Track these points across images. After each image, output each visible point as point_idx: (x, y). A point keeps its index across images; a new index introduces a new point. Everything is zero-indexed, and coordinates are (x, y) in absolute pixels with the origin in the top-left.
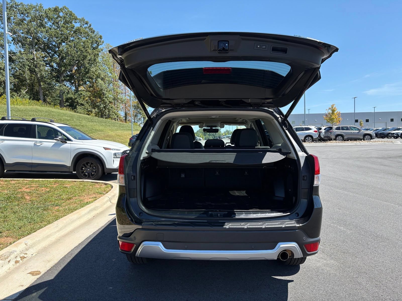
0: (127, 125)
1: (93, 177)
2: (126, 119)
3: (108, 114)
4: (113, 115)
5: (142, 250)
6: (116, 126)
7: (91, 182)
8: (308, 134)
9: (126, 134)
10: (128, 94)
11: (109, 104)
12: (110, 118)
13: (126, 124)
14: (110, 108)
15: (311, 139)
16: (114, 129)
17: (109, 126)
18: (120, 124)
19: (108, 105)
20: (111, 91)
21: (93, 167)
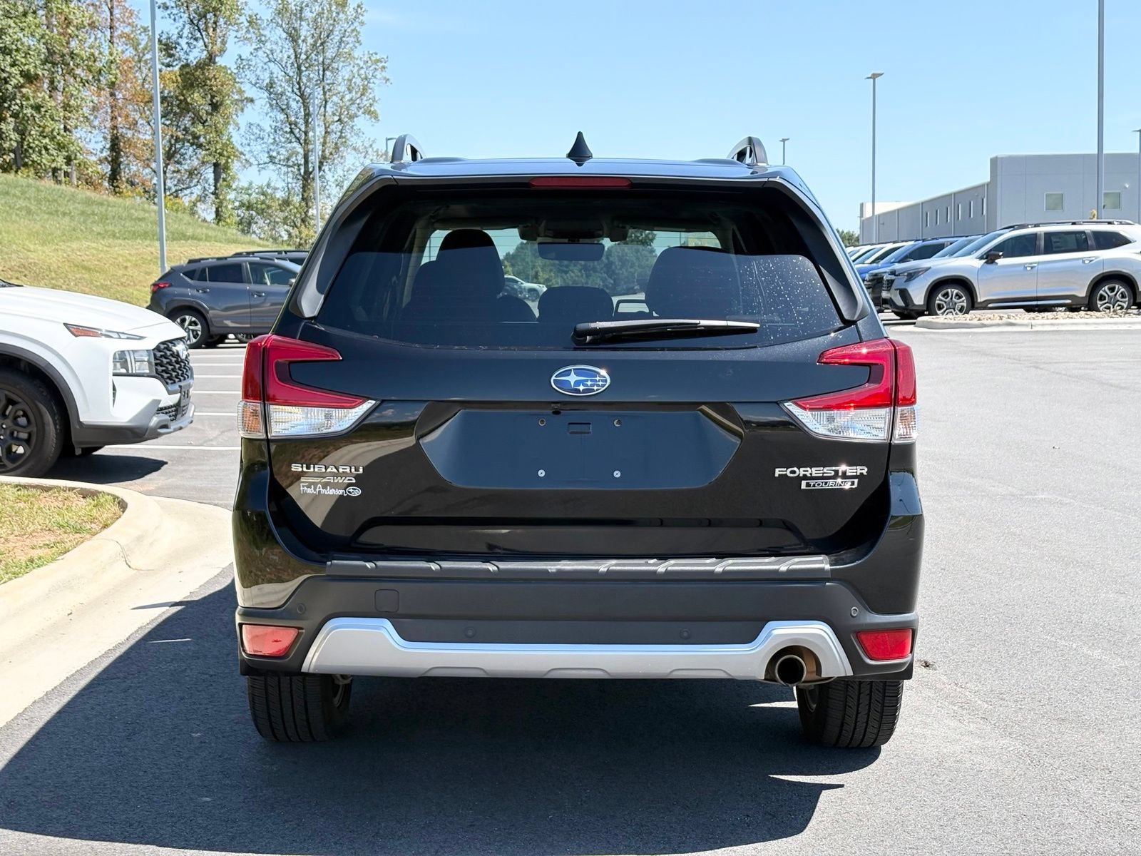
0: (125, 208)
1: (18, 464)
2: (114, 176)
3: (15, 144)
4: (47, 149)
5: (318, 657)
6: (64, 214)
7: (17, 486)
8: (1108, 269)
9: (120, 259)
10: (127, 30)
11: (24, 90)
12: (26, 165)
13: (120, 200)
14: (29, 111)
15: (1123, 296)
16: (59, 232)
17: (29, 212)
18: (88, 202)
19: (18, 95)
20: (34, 12)
21: (16, 418)
